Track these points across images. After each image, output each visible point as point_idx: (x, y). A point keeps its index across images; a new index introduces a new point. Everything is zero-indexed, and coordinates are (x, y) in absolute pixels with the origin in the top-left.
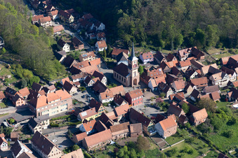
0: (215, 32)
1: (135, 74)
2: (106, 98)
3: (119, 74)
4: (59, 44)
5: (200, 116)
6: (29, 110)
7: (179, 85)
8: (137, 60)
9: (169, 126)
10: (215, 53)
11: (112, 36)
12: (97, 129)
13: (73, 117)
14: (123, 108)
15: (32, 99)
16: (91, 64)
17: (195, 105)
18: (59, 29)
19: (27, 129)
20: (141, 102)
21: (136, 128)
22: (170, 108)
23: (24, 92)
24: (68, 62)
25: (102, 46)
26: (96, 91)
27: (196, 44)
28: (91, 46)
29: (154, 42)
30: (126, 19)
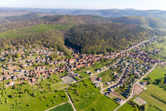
0: (95, 52)
1: (84, 57)
2: (79, 61)
3: (82, 57)
4: (72, 53)
5: (93, 63)
6: (68, 62)
7: (90, 59)
8: (84, 55)
9: (89, 65)
10: (95, 55)
11: (80, 52)
12: (78, 65)
13: (75, 63)
14: (82, 62)
15: (69, 61)
16: (77, 56)
17: (93, 62)
18: (72, 51)
19: (68, 65)
20: (85, 61)
21: (84, 65)
22: (89, 62)
23: (68, 59)
24: (74, 55)
25: (79, 53)
26: (78, 60)
27: (93, 53)
28: (77, 53)
29: (86, 53)
30: (82, 50)
